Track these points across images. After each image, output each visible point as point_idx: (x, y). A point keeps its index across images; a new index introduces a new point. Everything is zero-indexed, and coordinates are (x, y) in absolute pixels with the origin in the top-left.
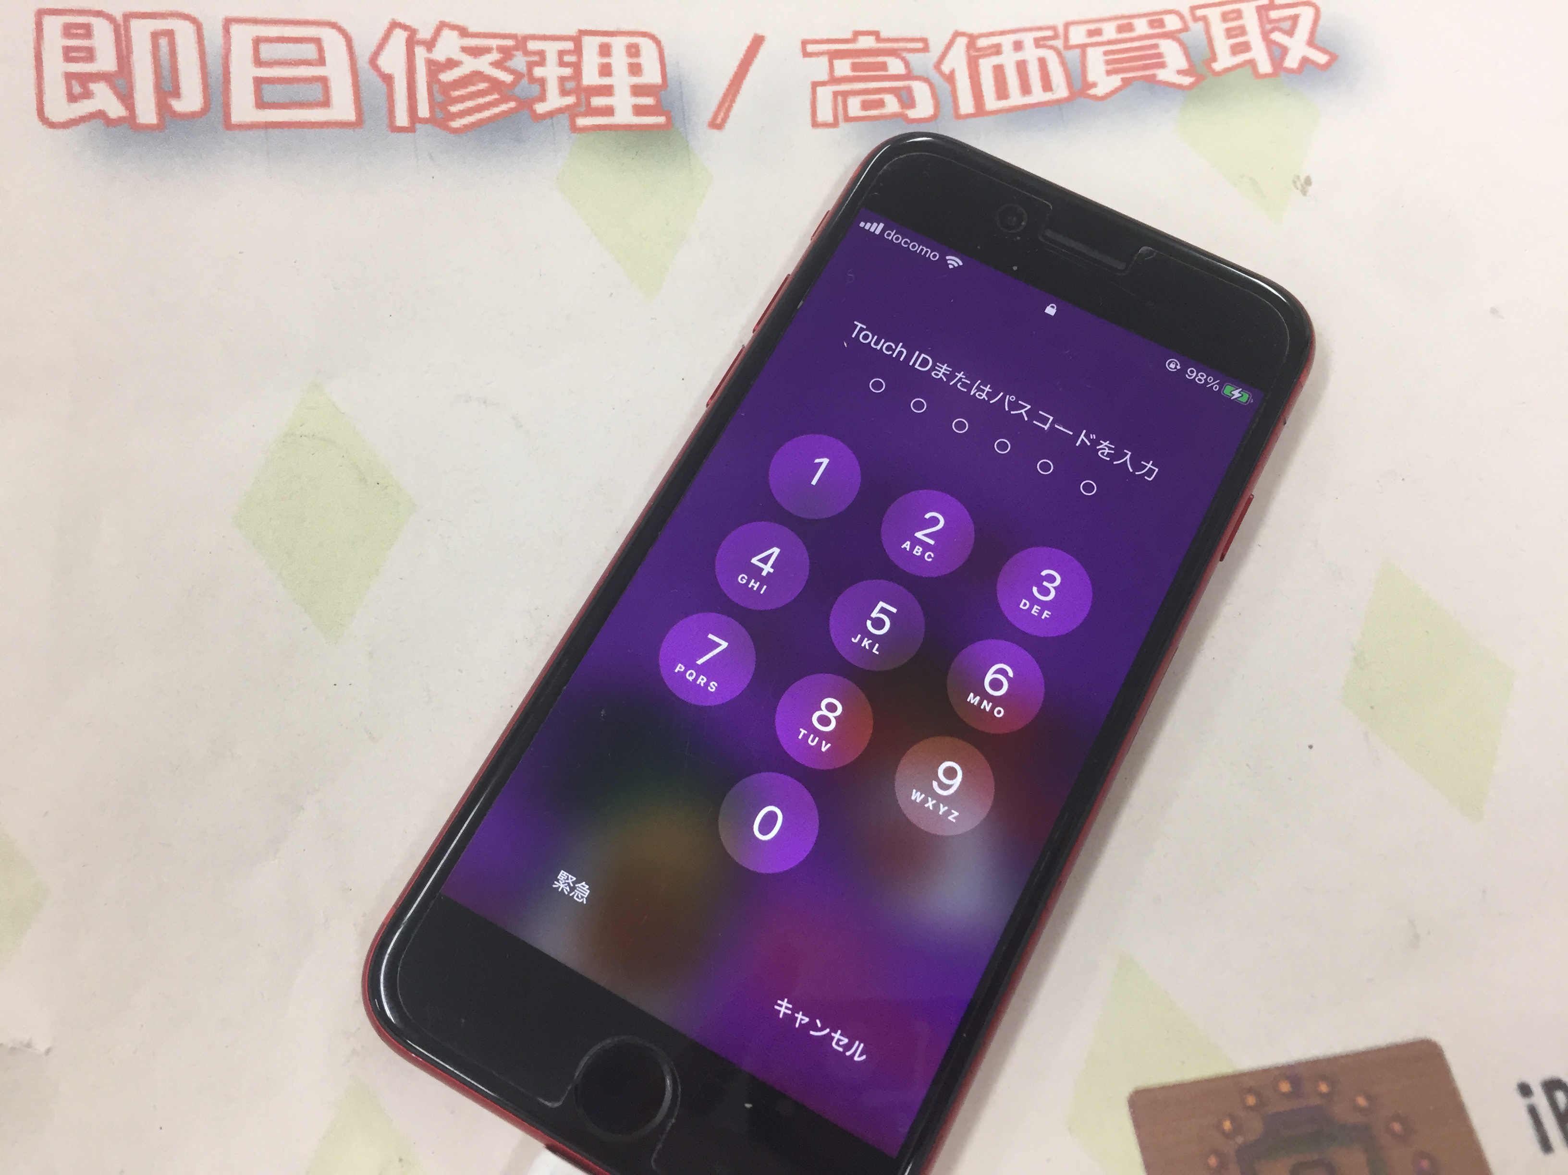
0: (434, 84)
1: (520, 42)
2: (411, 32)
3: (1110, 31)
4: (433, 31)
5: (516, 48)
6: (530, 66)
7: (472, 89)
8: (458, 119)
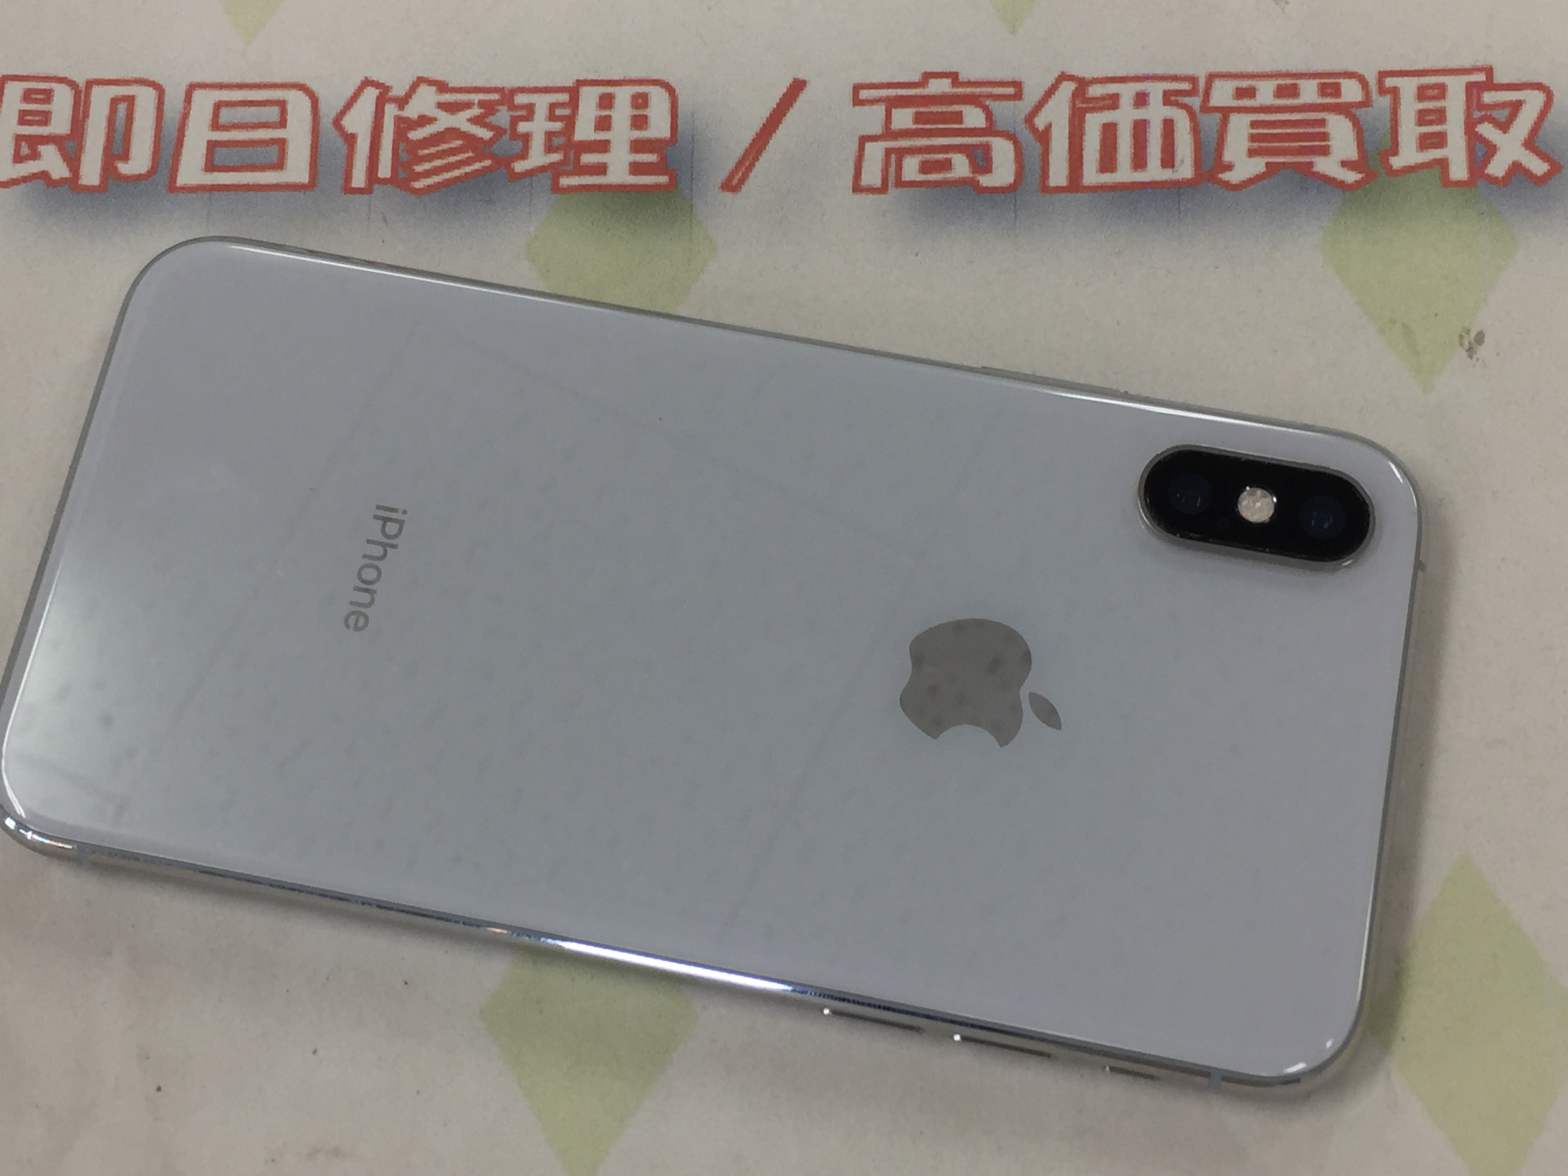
0: (401, 143)
1: (507, 95)
2: (383, 89)
3: (1266, 93)
4: (408, 88)
5: (500, 102)
6: (514, 121)
7: (445, 146)
8: (422, 179)
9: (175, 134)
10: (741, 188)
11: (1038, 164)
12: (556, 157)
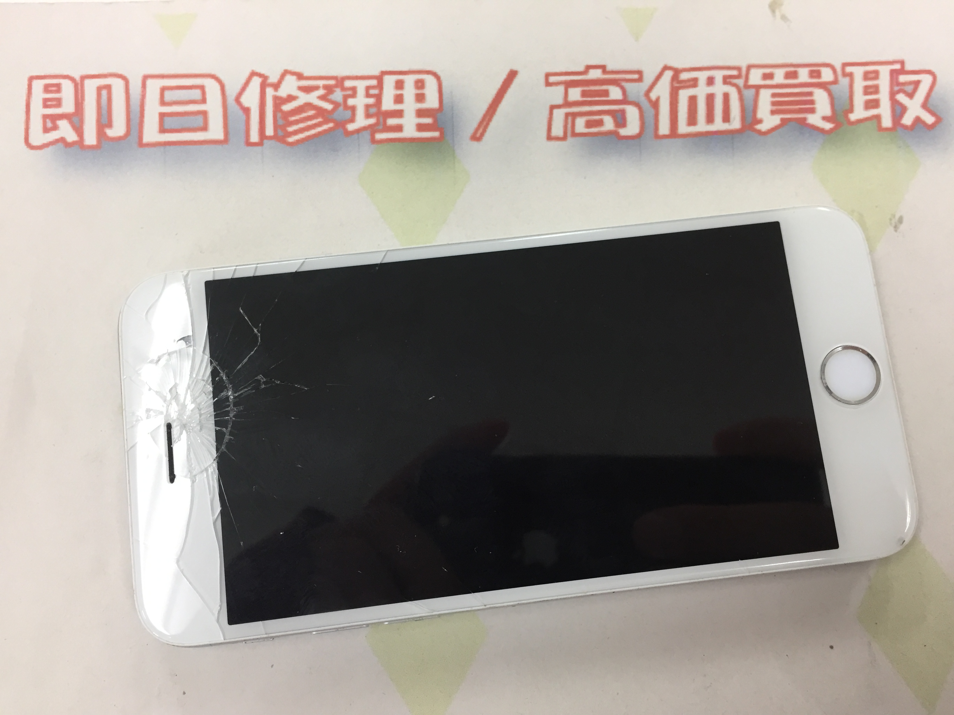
0: (278, 113)
1: (340, 81)
2: (264, 78)
3: (779, 77)
4: (279, 77)
5: (336, 86)
6: (346, 98)
7: (304, 115)
8: (293, 136)
9: (138, 109)
10: (482, 139)
11: (652, 122)
12: (372, 121)
